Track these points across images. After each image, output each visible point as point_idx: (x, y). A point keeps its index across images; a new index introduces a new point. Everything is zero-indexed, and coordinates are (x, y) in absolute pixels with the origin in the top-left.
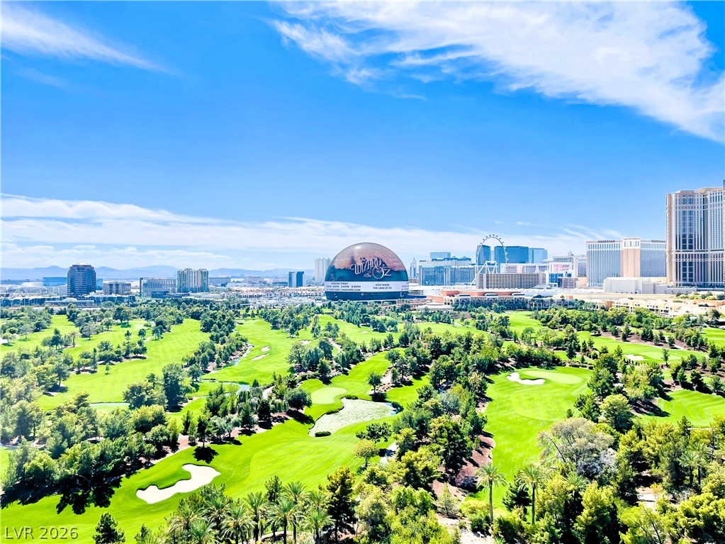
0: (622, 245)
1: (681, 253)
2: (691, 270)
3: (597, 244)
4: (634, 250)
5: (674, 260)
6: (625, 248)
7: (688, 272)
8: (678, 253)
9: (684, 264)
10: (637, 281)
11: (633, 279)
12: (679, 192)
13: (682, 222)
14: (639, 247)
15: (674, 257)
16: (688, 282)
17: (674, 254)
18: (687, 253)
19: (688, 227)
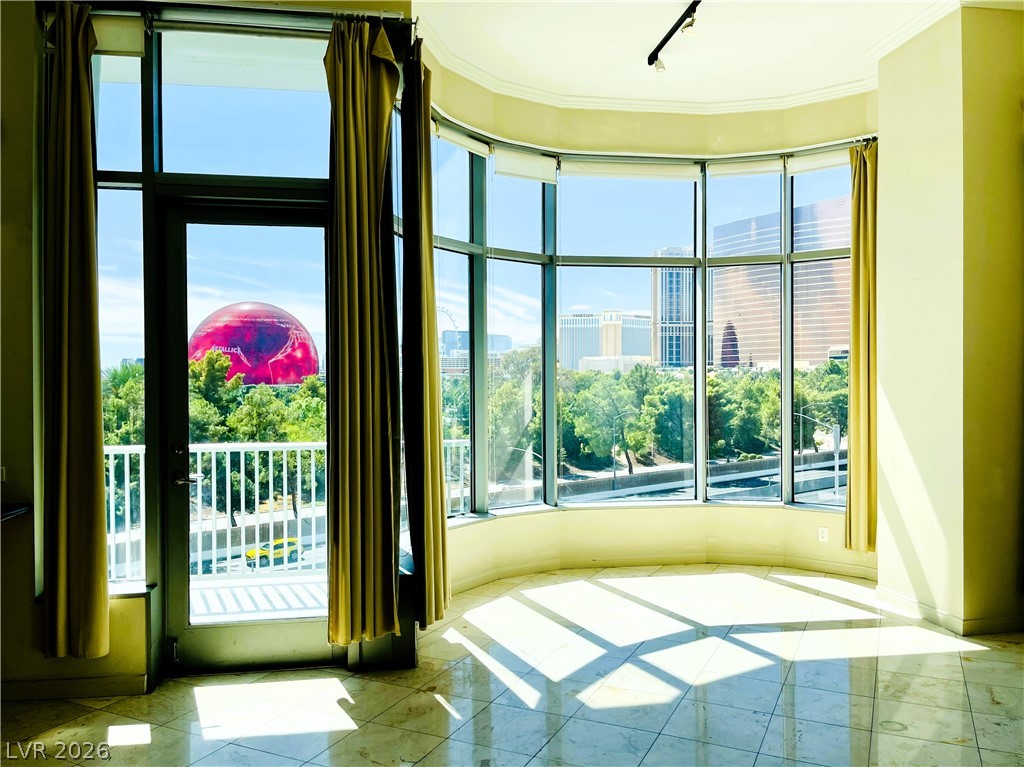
0: (601, 319)
1: (668, 325)
2: (678, 346)
3: (572, 318)
4: (615, 325)
5: (659, 334)
6: (605, 323)
7: (674, 349)
8: (664, 325)
9: (671, 338)
10: (617, 361)
11: (613, 358)
12: (665, 249)
13: (668, 286)
14: (621, 322)
15: (659, 330)
16: (674, 362)
17: (659, 326)
18: (674, 325)
19: (674, 299)
